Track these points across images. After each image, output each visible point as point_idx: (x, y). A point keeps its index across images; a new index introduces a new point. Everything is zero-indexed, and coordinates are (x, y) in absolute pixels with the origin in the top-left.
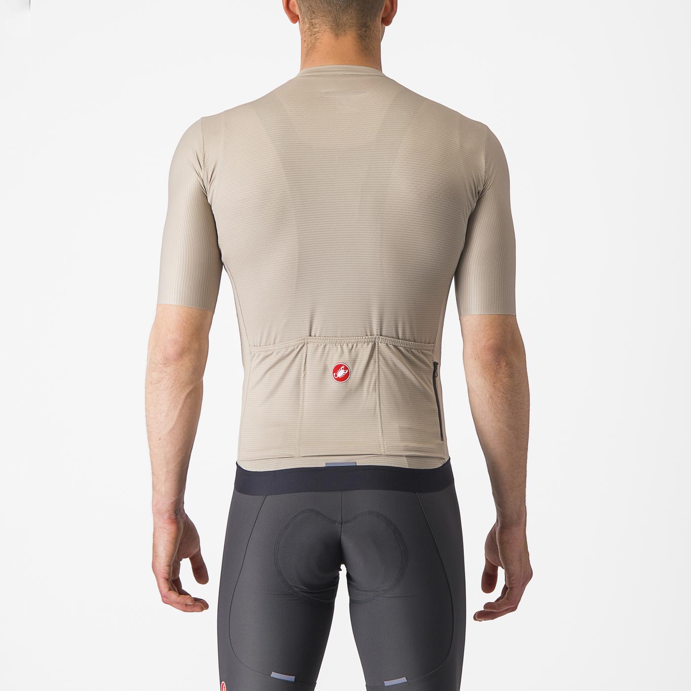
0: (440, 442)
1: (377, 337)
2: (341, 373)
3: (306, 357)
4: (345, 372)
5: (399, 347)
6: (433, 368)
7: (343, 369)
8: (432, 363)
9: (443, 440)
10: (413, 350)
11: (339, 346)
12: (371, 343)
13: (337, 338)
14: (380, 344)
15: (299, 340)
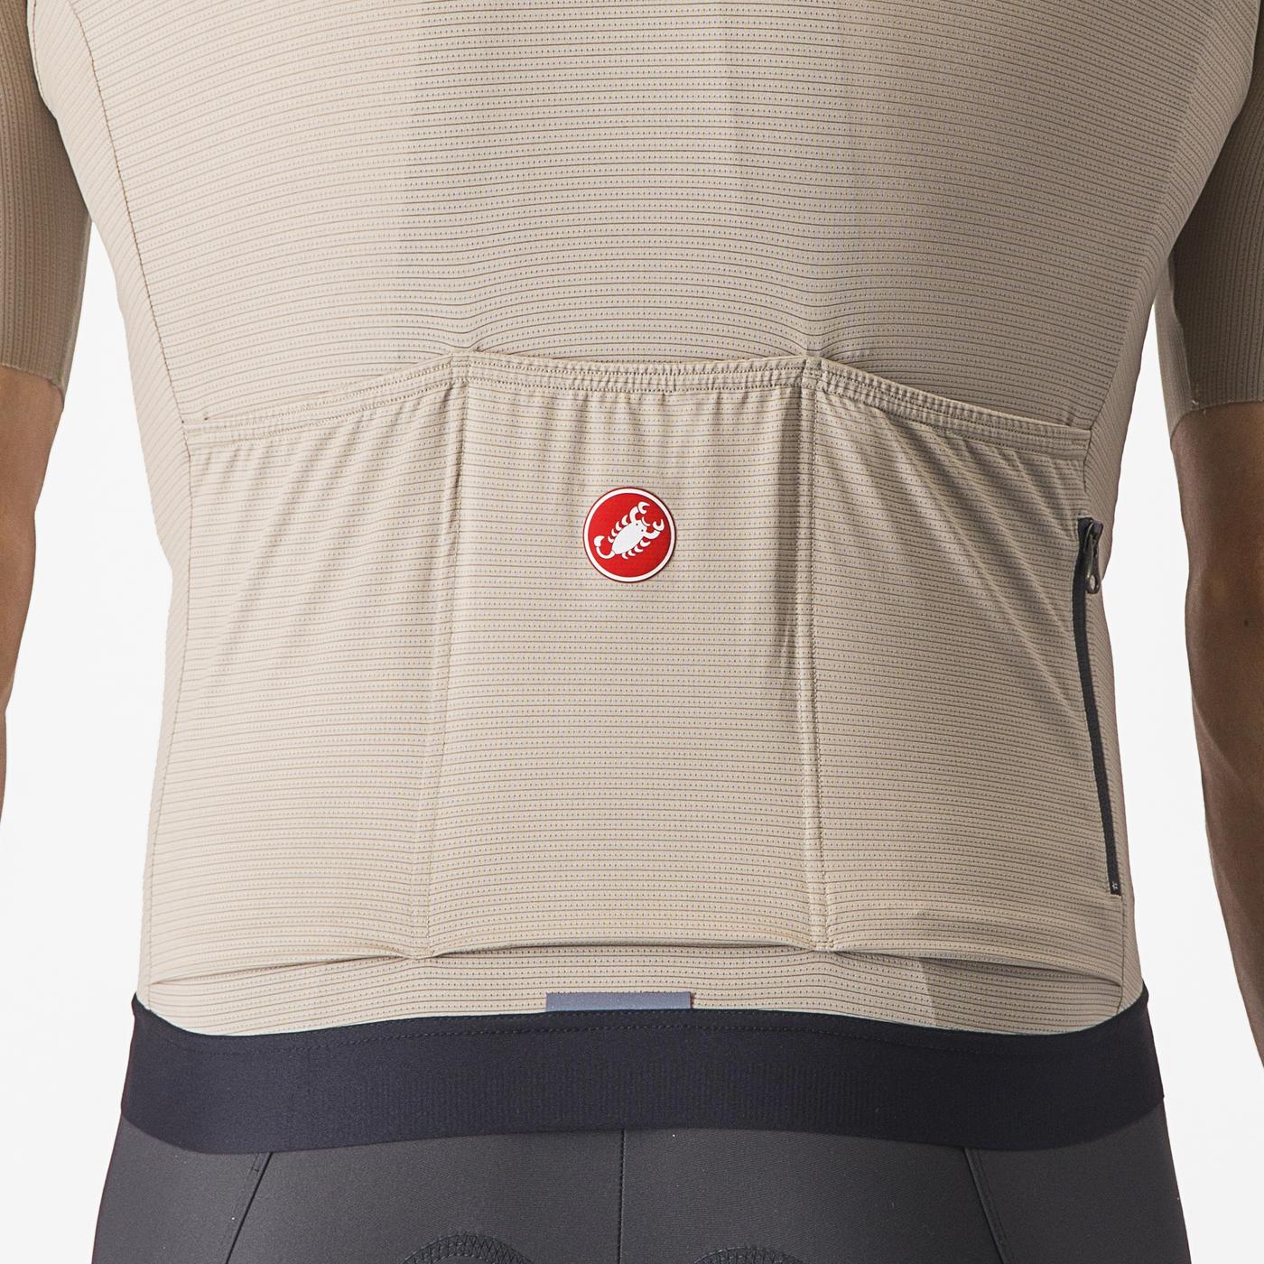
0: (1107, 900)
1: (810, 361)
2: (630, 537)
3: (460, 452)
4: (650, 530)
5: (916, 425)
6: (1075, 545)
7: (638, 516)
8: (1073, 526)
9: (1118, 892)
10: (981, 447)
11: (621, 407)
12: (777, 392)
13: (612, 367)
14: (820, 395)
15: (426, 371)
